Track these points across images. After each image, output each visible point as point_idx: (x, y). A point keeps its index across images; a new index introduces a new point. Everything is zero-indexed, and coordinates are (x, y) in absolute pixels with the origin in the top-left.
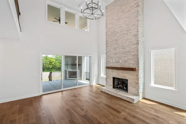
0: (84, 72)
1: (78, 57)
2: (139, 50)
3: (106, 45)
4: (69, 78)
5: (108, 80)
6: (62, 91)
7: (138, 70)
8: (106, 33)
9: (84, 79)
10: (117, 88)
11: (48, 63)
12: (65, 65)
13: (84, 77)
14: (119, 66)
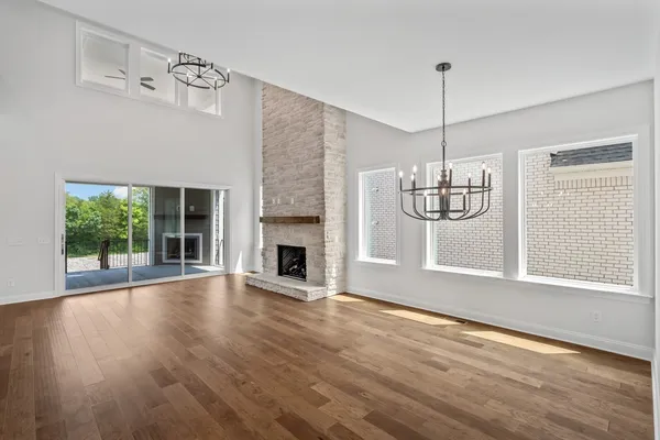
0: (217, 240)
1: (186, 189)
2: (326, 172)
3: (262, 159)
4: (168, 258)
5: (268, 254)
6: (130, 288)
7: (324, 221)
8: (264, 123)
9: (217, 261)
10: (288, 273)
11: (116, 220)
12: (156, 217)
13: (218, 254)
14: (290, 214)
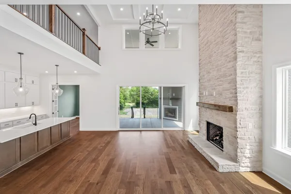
3: (199, 67)
5: (201, 125)
6: (141, 131)
8: (199, 46)
14: (213, 102)
